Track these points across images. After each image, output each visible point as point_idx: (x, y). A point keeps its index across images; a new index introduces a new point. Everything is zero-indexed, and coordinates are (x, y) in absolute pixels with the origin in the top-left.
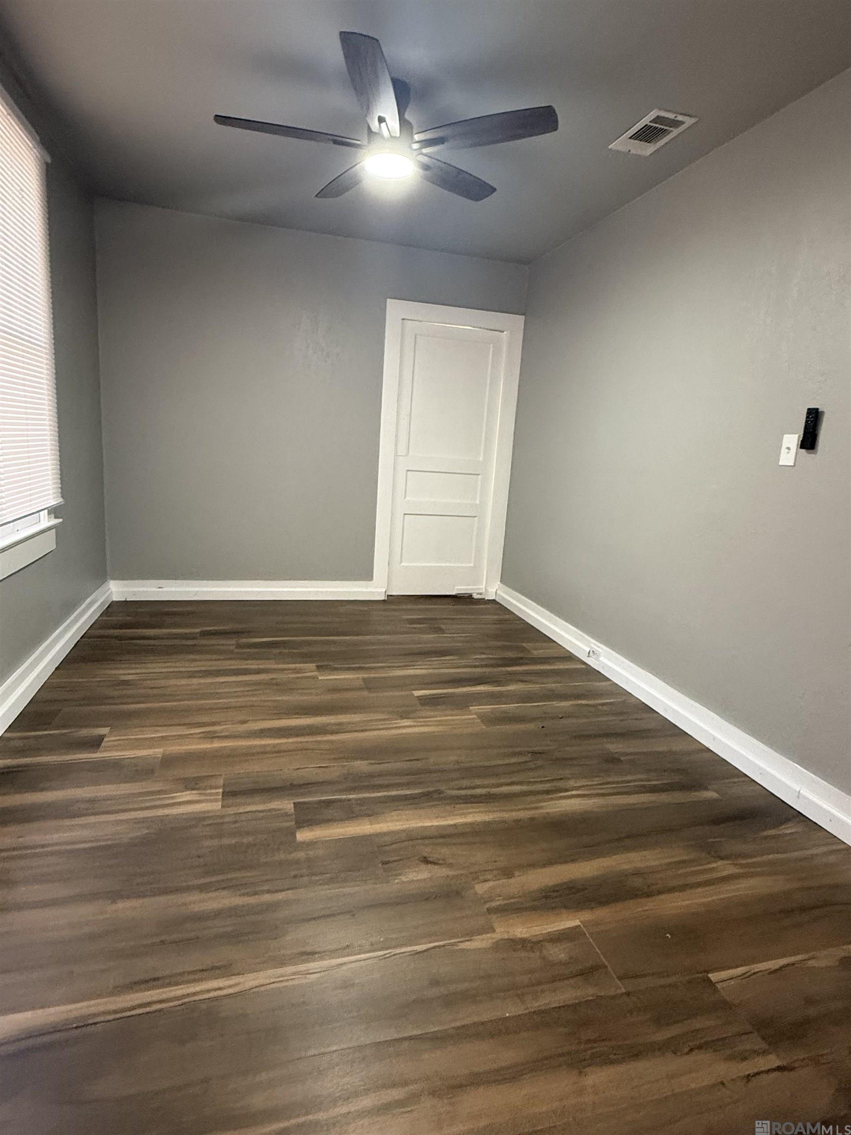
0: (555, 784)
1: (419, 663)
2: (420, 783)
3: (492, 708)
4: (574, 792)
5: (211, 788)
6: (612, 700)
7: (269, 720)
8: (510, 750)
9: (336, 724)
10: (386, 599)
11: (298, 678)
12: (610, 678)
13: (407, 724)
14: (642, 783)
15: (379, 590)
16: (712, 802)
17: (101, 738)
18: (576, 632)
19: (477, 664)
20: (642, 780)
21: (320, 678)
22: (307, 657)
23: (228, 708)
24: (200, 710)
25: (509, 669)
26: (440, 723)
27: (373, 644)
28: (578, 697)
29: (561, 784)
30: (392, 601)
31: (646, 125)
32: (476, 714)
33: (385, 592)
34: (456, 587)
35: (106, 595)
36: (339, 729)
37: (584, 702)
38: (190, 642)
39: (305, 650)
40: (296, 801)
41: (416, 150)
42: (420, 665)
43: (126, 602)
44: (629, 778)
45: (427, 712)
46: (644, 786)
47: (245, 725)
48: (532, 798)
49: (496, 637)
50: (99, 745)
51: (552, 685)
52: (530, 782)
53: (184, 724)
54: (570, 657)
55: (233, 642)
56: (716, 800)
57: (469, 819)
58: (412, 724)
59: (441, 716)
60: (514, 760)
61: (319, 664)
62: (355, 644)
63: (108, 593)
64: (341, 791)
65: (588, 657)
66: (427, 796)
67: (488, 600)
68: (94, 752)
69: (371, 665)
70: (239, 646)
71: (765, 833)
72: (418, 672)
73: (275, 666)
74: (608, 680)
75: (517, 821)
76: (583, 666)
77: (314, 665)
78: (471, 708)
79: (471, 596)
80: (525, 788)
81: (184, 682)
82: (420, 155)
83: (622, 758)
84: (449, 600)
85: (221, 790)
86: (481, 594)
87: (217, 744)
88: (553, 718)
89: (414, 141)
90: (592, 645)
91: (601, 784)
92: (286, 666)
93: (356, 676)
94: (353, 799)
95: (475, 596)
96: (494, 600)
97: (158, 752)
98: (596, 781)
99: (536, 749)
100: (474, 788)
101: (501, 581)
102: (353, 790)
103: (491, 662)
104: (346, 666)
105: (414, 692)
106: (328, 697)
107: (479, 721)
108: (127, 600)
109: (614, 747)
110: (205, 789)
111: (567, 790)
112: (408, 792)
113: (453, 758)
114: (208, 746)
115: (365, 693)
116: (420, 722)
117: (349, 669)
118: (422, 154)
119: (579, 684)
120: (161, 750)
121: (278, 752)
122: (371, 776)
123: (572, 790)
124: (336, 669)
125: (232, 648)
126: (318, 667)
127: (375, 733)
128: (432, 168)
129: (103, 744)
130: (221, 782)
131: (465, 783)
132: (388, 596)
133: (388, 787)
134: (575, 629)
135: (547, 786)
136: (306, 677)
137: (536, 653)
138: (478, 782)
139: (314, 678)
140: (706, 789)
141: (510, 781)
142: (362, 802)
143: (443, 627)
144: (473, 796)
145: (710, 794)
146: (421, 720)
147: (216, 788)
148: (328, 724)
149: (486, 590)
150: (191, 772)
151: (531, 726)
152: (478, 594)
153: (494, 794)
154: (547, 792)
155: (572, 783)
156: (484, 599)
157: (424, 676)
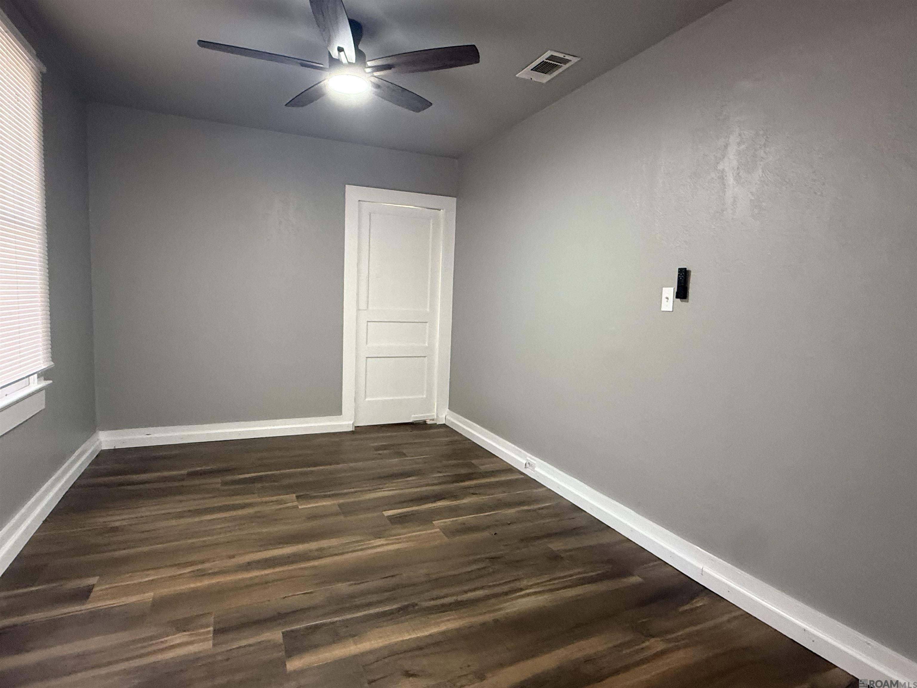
0: (512, 585)
1: (387, 485)
2: (395, 599)
3: (453, 521)
4: (528, 591)
5: (202, 627)
6: (547, 504)
7: (257, 552)
8: (471, 558)
9: (317, 550)
10: (354, 430)
11: (280, 509)
12: (544, 484)
13: (379, 543)
14: (581, 576)
15: (347, 423)
16: (638, 586)
17: (89, 590)
18: (514, 448)
19: (436, 482)
20: (579, 573)
21: (300, 507)
22: (288, 489)
23: (217, 544)
24: (192, 549)
25: (462, 484)
26: (409, 540)
27: (345, 471)
28: (521, 503)
29: (517, 585)
30: (359, 431)
31: (543, 61)
32: (439, 527)
33: (353, 424)
34: (413, 416)
35: (95, 445)
36: (320, 554)
37: (526, 508)
38: (177, 484)
39: (285, 482)
40: (283, 630)
41: (370, 73)
42: (388, 487)
43: (115, 450)
44: (571, 572)
45: (398, 529)
46: (583, 578)
47: (233, 560)
48: (493, 601)
49: (449, 457)
50: (88, 597)
51: (500, 495)
52: (490, 586)
53: (175, 565)
54: (511, 470)
55: (219, 480)
56: (640, 584)
57: (443, 627)
58: (385, 542)
59: (409, 533)
60: (474, 567)
61: (298, 494)
62: (331, 473)
63: (98, 443)
64: (325, 615)
65: (525, 468)
66: (404, 610)
67: (439, 424)
68: (84, 604)
69: (345, 491)
70: (225, 483)
71: (681, 609)
72: (386, 494)
73: (259, 500)
74: (543, 486)
75: (484, 624)
76: (523, 476)
77: (294, 495)
78: (433, 522)
79: (425, 422)
80: (487, 592)
81: (174, 522)
82: (372, 77)
83: (562, 555)
84: (407, 427)
85: (211, 629)
86: (433, 420)
87: (206, 582)
88: (503, 525)
89: (367, 66)
90: (528, 458)
91: (550, 581)
92: (268, 499)
93: (333, 502)
94: (337, 621)
95: (429, 422)
96: (444, 424)
97: (149, 596)
98: (546, 577)
99: (493, 554)
100: (443, 597)
101: (449, 408)
102: (336, 612)
103: (448, 479)
104: (323, 494)
105: (384, 512)
106: (310, 524)
107: (441, 533)
108: (116, 448)
109: (556, 545)
110: (196, 628)
111: (521, 590)
112: (387, 608)
113: (424, 571)
114: (199, 584)
115: (342, 518)
116: (391, 540)
117: (325, 496)
118: (373, 76)
119: (521, 492)
120: (152, 594)
121: (265, 583)
122: (353, 596)
123: (526, 589)
124: (315, 497)
125: (219, 486)
126: (298, 497)
127: (354, 554)
128: (382, 87)
129: (92, 595)
130: (211, 619)
131: (435, 593)
132: (355, 427)
133: (369, 605)
134: (513, 445)
135: (506, 588)
136: (288, 508)
137: (483, 468)
138: (445, 591)
139: (296, 507)
140: (632, 575)
141: (473, 587)
142: (346, 623)
143: (405, 451)
144: (443, 605)
145: (635, 579)
146: (392, 538)
147: (208, 626)
148: (310, 551)
149: (437, 416)
150: (181, 613)
151: (486, 534)
152: (431, 420)
153: (461, 601)
154: (506, 593)
155: (525, 583)
156: (436, 424)
157: (393, 496)
